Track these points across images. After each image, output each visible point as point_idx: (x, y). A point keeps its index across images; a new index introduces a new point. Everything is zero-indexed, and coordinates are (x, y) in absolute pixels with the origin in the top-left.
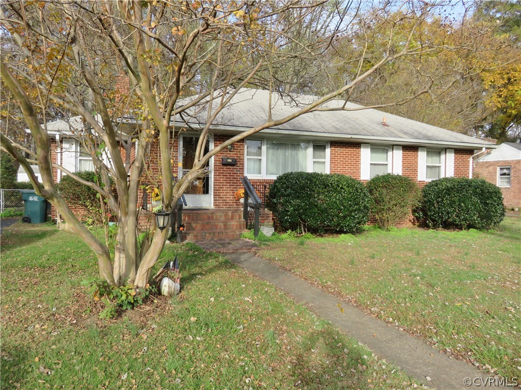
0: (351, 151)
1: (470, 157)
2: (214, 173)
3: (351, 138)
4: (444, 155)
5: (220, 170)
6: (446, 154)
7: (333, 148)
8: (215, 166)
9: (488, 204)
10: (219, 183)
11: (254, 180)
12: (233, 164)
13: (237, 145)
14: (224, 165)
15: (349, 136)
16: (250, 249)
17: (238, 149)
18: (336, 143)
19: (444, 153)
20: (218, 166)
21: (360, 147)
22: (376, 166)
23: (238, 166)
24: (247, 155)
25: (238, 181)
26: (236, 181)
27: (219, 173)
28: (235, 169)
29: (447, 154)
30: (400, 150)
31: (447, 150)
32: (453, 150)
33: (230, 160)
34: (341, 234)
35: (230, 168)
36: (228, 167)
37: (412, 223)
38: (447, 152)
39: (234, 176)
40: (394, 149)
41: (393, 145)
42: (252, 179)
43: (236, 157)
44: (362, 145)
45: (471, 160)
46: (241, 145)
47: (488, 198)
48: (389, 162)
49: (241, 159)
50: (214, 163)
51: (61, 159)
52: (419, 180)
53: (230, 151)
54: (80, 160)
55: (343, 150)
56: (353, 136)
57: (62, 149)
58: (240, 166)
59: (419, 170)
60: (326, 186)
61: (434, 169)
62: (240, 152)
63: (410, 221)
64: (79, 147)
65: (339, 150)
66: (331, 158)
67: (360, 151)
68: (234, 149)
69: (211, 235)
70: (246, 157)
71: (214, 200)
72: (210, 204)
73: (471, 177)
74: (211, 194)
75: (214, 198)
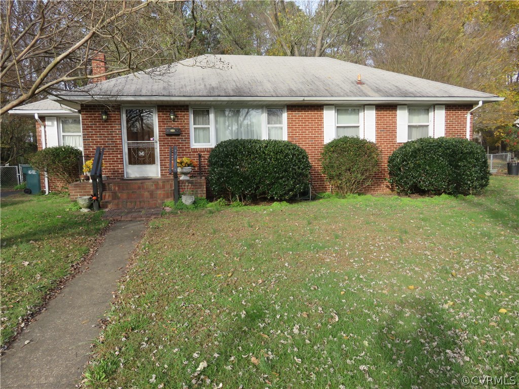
0: (312, 114)
1: (467, 113)
2: (160, 143)
3: (304, 100)
4: (433, 113)
5: (165, 141)
6: (434, 111)
7: (290, 113)
8: (159, 136)
9: (460, 166)
10: (164, 153)
11: (201, 149)
12: (178, 134)
13: (182, 114)
14: (168, 135)
15: (301, 99)
16: (150, 217)
17: (182, 119)
18: (292, 107)
19: (433, 111)
20: (162, 136)
21: (323, 109)
22: (346, 129)
23: (183, 136)
24: (194, 124)
25: (184, 150)
26: (182, 150)
27: (163, 143)
28: (181, 138)
29: (436, 111)
30: (373, 110)
31: (436, 106)
32: (444, 106)
33: (173, 131)
34: (273, 202)
35: (175, 138)
36: (173, 137)
37: (390, 189)
38: (436, 109)
39: (180, 146)
40: (365, 109)
41: (365, 105)
42: (199, 149)
43: (181, 126)
44: (324, 106)
45: (469, 116)
46: (185, 114)
47: (460, 160)
48: (361, 124)
49: (186, 129)
50: (159, 134)
51: (45, 136)
52: (398, 142)
53: (174, 121)
54: (63, 136)
55: (301, 114)
56: (306, 99)
57: (45, 126)
58: (185, 136)
59: (398, 130)
60: (250, 153)
61: (421, 128)
62: (184, 121)
63: (388, 187)
64: (61, 125)
65: (297, 114)
66: (288, 123)
67: (323, 114)
68: (178, 119)
69: (133, 204)
70: (192, 126)
71: (161, 170)
72: (157, 174)
73: (468, 137)
74: (157, 165)
75: (161, 168)
